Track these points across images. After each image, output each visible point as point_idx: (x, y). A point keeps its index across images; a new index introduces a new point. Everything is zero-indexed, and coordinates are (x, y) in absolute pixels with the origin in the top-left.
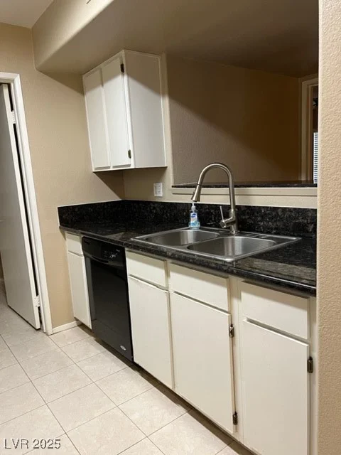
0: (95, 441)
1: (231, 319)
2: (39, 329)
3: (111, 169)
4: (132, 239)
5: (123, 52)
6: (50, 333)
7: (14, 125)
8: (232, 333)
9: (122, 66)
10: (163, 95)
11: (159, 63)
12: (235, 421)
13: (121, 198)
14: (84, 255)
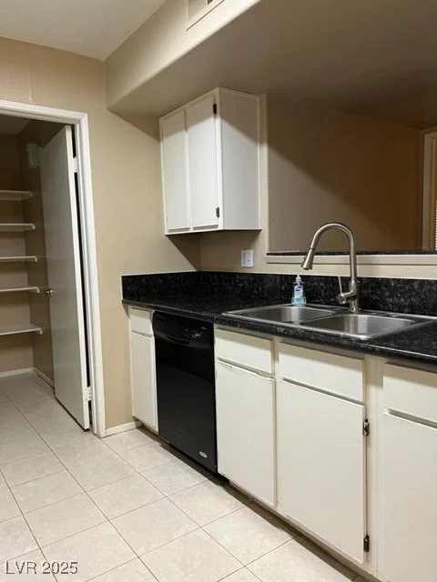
0: (178, 569)
1: (366, 411)
2: (88, 430)
3: (191, 231)
4: (224, 314)
5: (216, 91)
6: (103, 433)
7: (76, 174)
8: (366, 430)
9: (215, 106)
10: (261, 142)
11: (258, 105)
12: (367, 547)
13: (195, 268)
14: (155, 336)
